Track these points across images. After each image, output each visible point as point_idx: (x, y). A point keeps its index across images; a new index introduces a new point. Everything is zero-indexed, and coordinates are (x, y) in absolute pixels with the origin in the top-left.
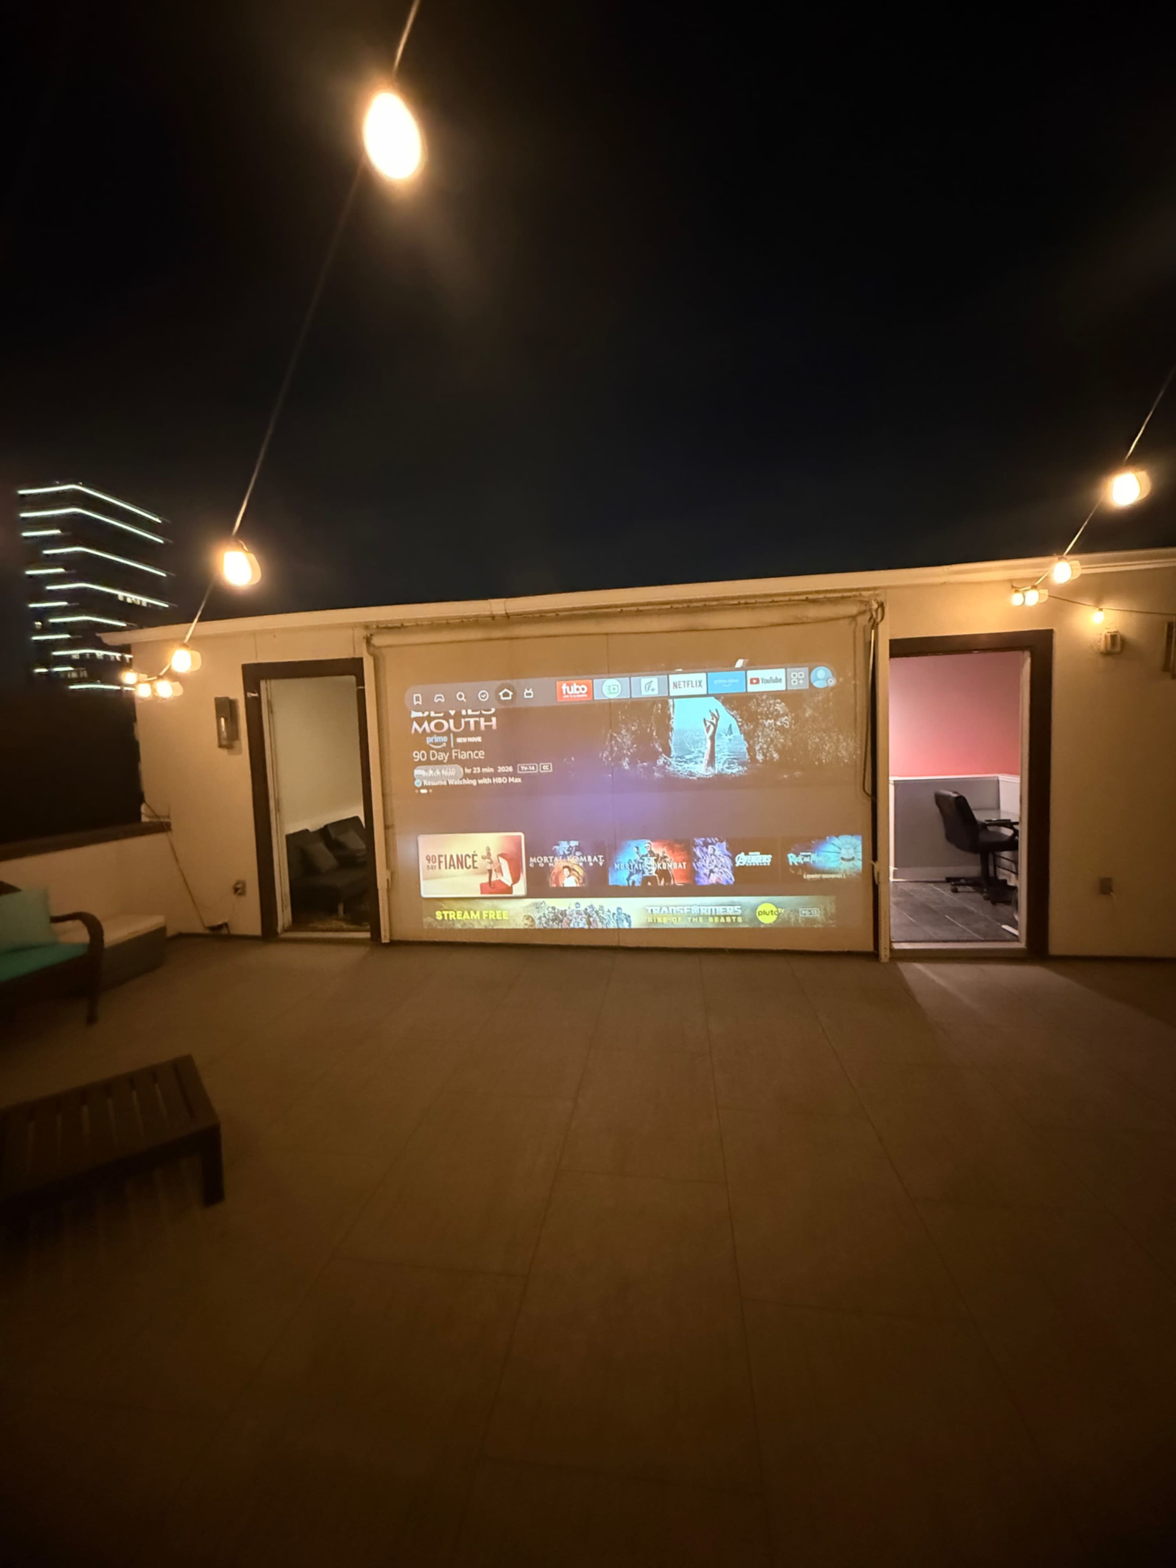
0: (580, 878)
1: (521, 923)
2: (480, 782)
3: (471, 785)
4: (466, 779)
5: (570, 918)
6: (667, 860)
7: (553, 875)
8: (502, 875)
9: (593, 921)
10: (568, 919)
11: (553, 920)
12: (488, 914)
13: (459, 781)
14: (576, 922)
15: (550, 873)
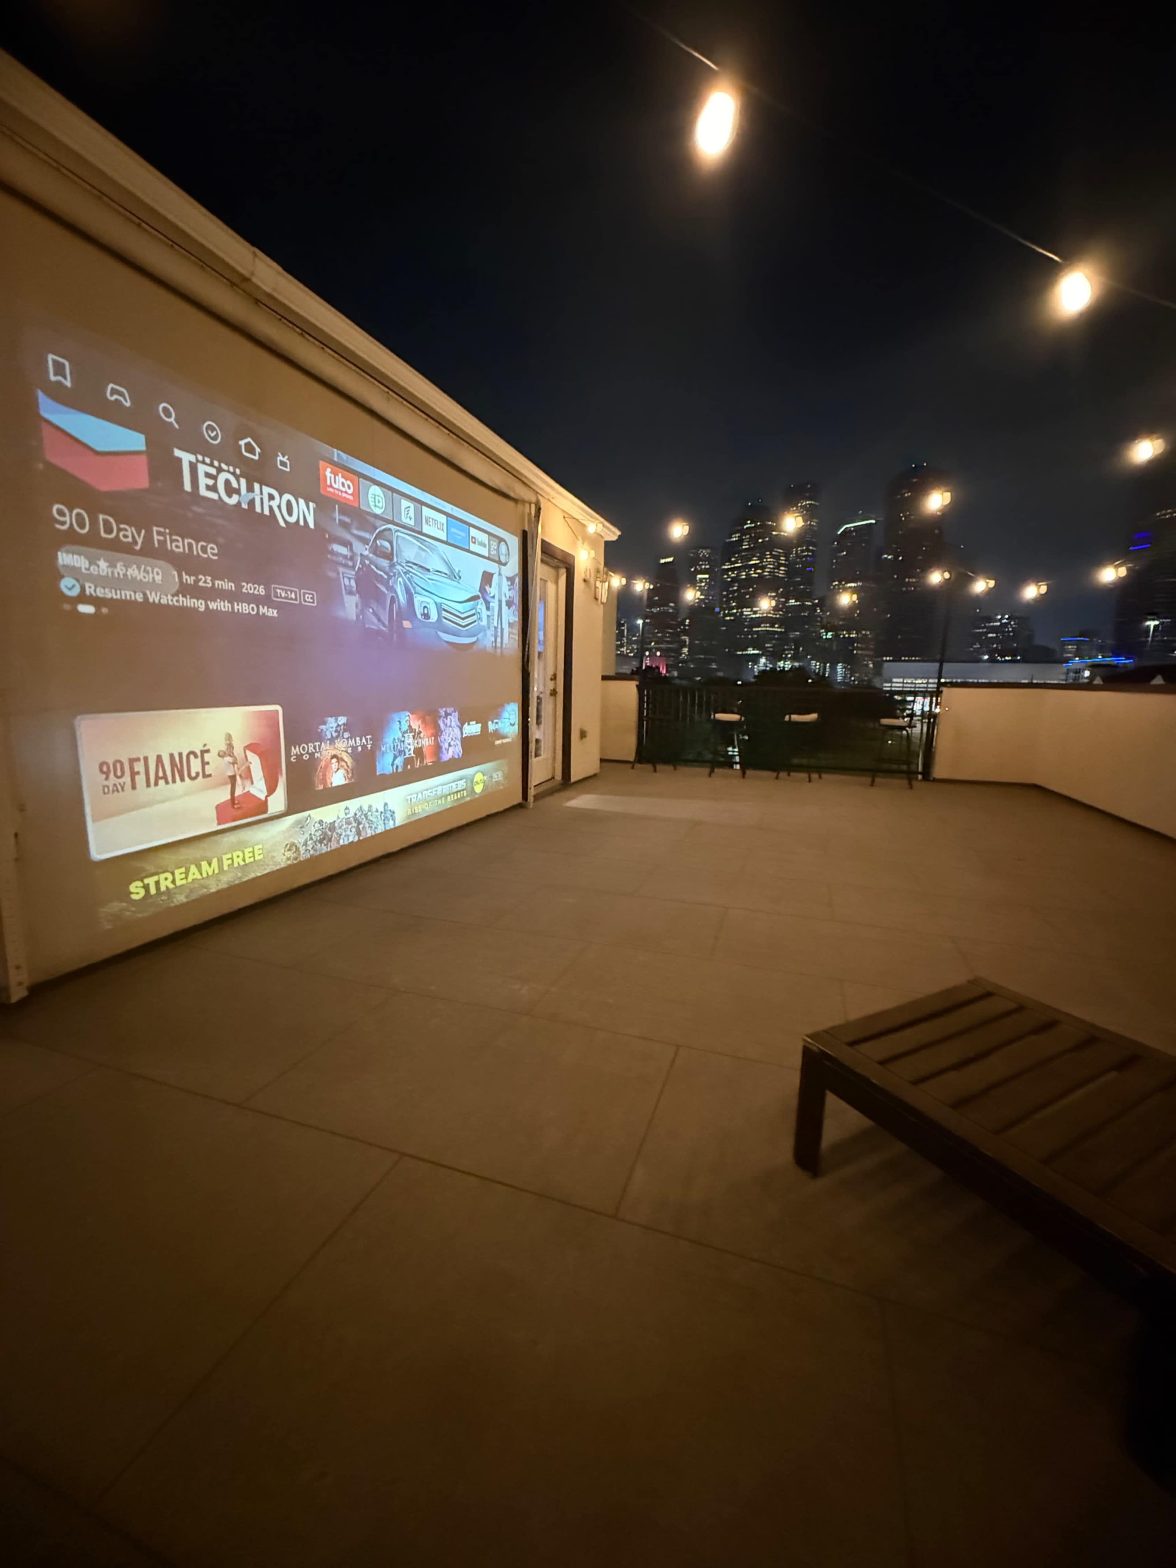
0: (349, 770)
1: (282, 859)
2: (213, 605)
3: (195, 610)
4: (184, 596)
5: (339, 831)
6: (422, 735)
7: (320, 771)
8: (252, 783)
9: (363, 828)
10: (337, 833)
11: (321, 842)
12: (232, 859)
13: (170, 597)
14: (345, 836)
15: (316, 770)
